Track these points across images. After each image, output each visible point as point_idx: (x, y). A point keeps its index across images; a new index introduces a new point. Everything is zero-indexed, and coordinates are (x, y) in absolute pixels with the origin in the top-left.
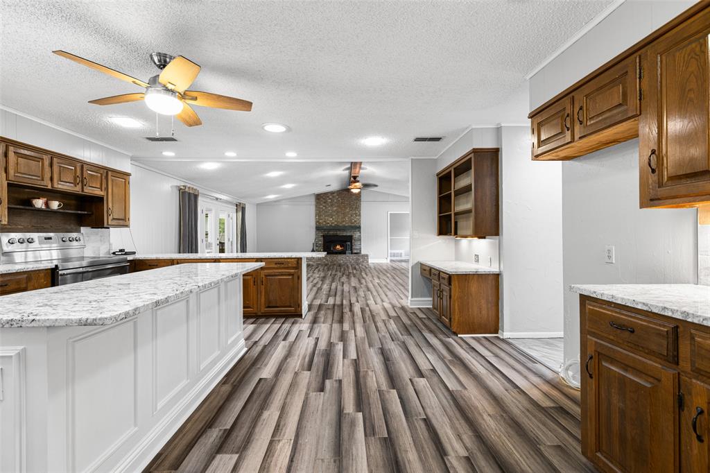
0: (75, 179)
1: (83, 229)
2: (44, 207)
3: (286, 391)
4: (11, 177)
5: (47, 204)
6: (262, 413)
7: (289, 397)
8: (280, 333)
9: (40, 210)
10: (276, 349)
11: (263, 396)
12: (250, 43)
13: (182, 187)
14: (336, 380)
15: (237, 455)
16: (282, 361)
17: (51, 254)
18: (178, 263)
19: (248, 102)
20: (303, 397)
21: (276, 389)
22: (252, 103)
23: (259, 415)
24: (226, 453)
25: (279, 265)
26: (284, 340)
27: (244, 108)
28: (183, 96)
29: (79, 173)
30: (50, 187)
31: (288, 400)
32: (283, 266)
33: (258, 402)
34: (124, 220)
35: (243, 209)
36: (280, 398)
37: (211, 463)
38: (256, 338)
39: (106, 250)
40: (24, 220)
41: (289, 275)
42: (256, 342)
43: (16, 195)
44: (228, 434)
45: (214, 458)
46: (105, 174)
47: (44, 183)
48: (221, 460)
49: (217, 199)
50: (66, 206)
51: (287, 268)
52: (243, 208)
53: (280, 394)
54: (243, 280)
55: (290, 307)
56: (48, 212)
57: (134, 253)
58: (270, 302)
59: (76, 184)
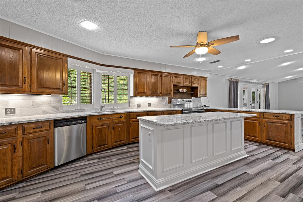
0: (189, 82)
1: (193, 98)
2: (182, 91)
3: (257, 184)
4: (174, 84)
5: (183, 90)
6: (238, 187)
7: (257, 188)
8: (272, 155)
9: (181, 92)
10: (263, 163)
11: (242, 180)
12: (231, 9)
13: (230, 79)
14: (300, 198)
15: (217, 196)
16: (264, 169)
17: (187, 105)
18: (222, 111)
19: (237, 36)
20: (266, 193)
21: (251, 181)
22: (239, 36)
23: (235, 187)
24: (212, 192)
25: (276, 117)
26: (272, 160)
27: (235, 40)
28: (207, 45)
29: (190, 80)
30: (183, 85)
31: (256, 189)
32: (278, 118)
33: (238, 182)
34: (205, 94)
35: (267, 87)
36: (251, 186)
37: (205, 192)
38: (254, 153)
39: (200, 105)
40: (178, 96)
41: (284, 124)
42: (253, 155)
43: (176, 89)
44: (218, 186)
45: (207, 191)
46: (198, 79)
47: (181, 84)
48: (210, 193)
49: (250, 82)
50: (188, 91)
51: (282, 119)
52: (267, 85)
53: (253, 184)
54: (244, 121)
55: (285, 143)
56: (183, 93)
57: (209, 107)
58: (269, 137)
59: (189, 83)
